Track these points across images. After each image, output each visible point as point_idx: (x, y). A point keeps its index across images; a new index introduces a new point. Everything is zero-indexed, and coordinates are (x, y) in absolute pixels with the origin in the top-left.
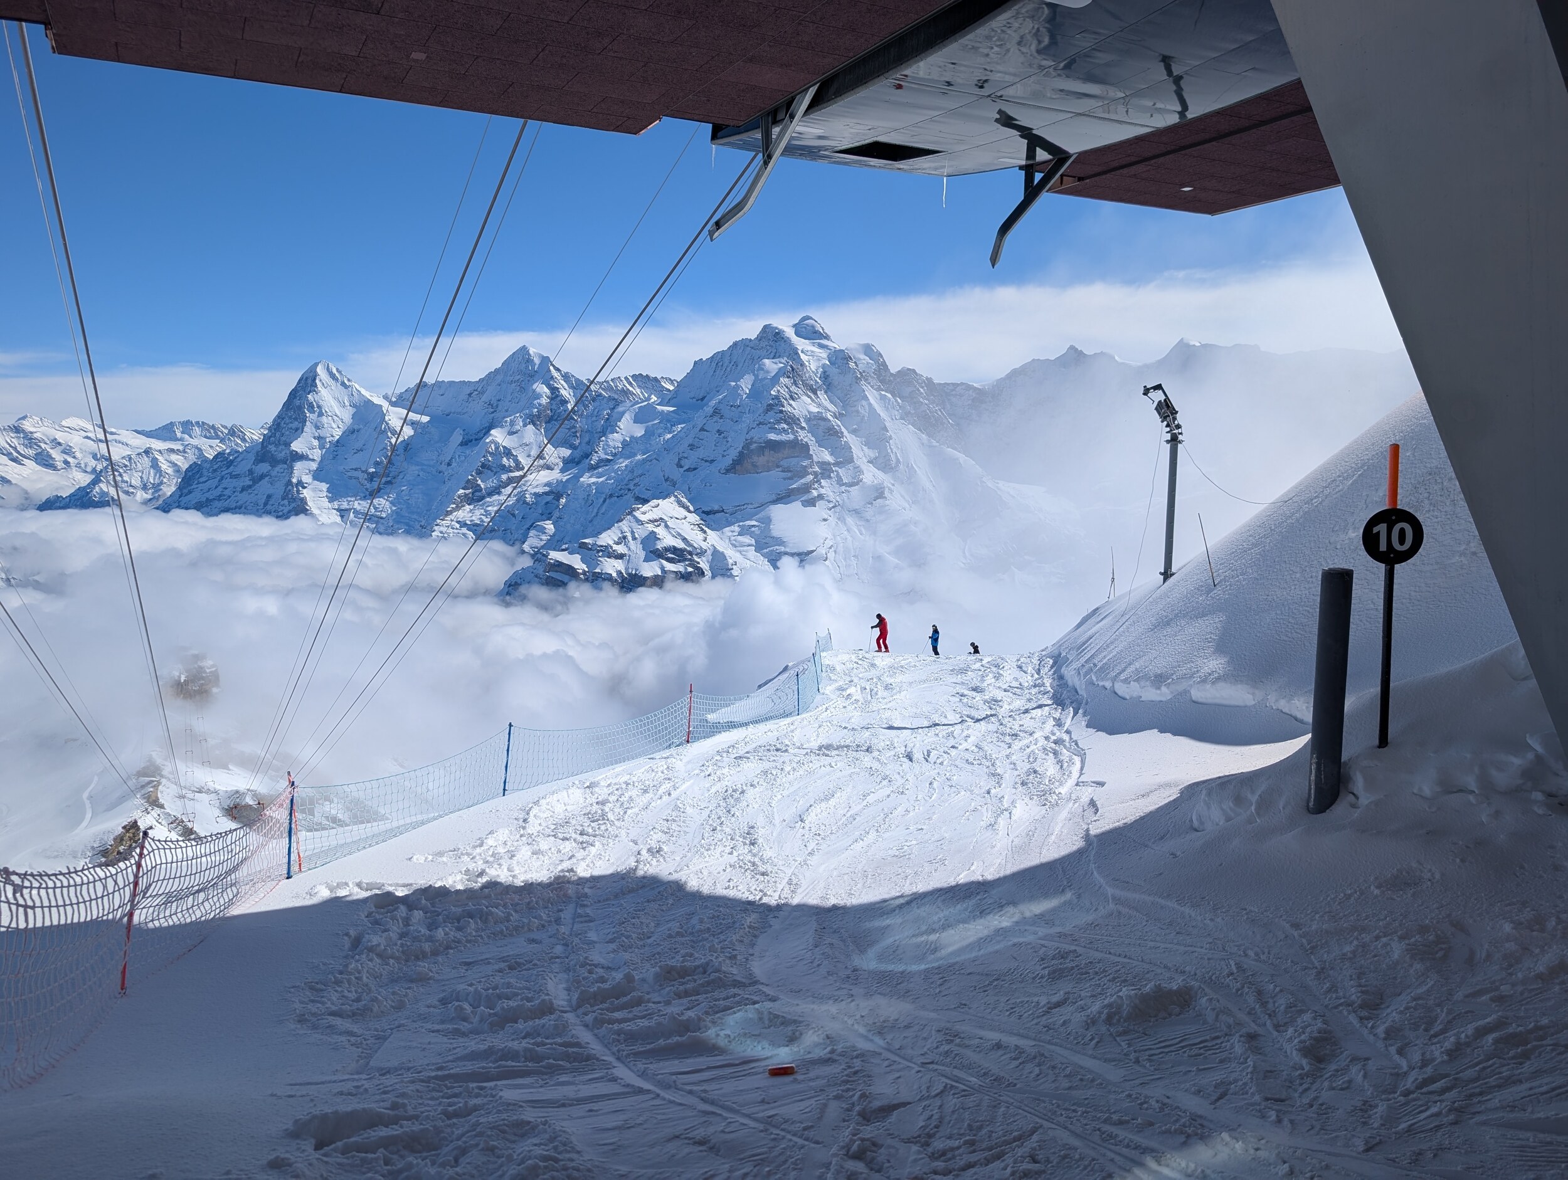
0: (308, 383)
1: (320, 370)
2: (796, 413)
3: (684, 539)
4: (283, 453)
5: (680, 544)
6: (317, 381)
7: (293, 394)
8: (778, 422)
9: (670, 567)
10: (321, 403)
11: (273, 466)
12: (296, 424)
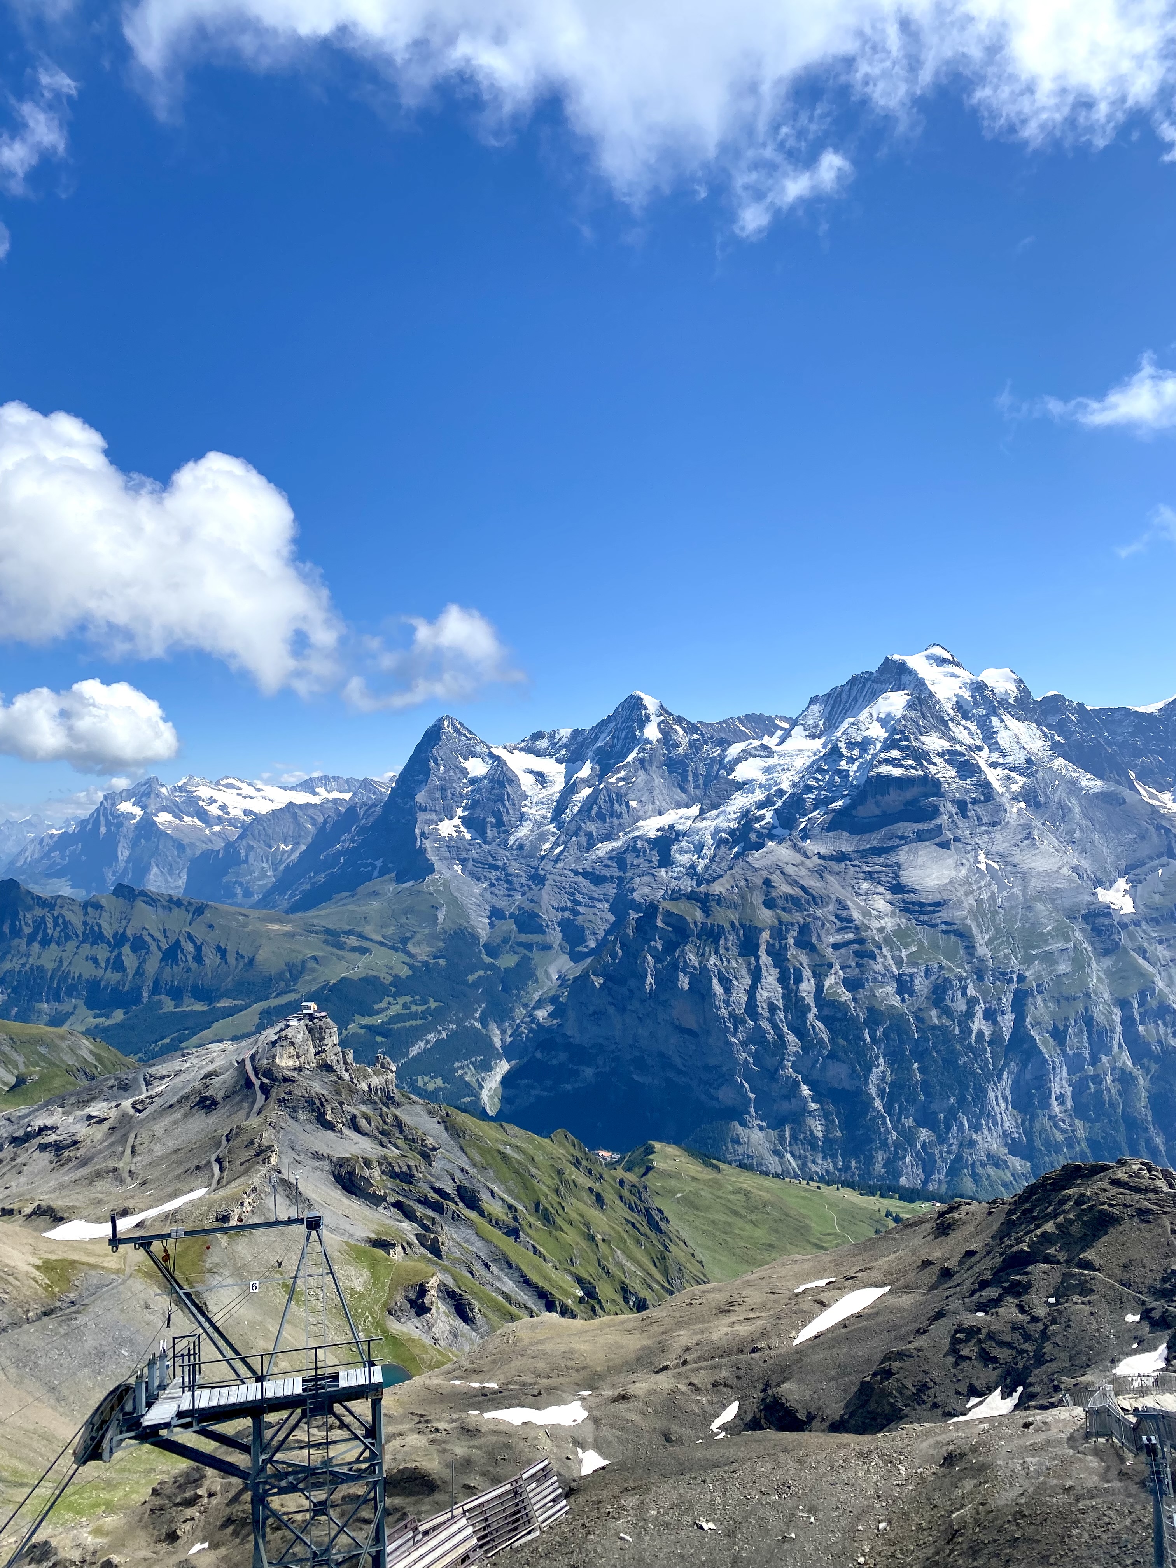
0: (434, 736)
1: (445, 723)
2: (925, 748)
3: (803, 888)
4: (408, 805)
5: (799, 892)
6: (442, 735)
7: (419, 748)
8: (904, 758)
9: (785, 917)
12: (422, 776)
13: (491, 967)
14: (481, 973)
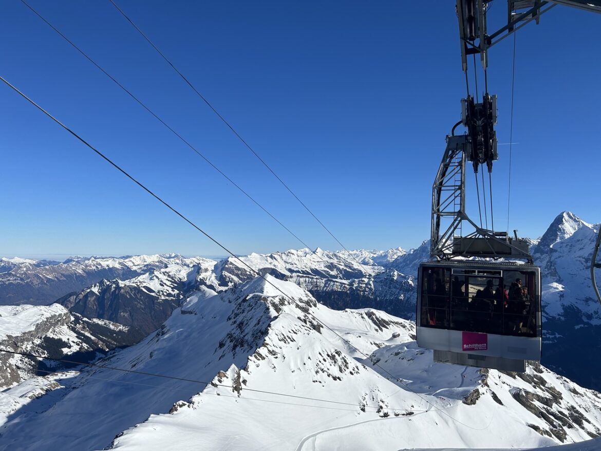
0: (559, 220)
1: (565, 215)
4: (547, 249)
6: (563, 219)
7: (552, 225)
10: (565, 228)
11: (542, 255)
12: (553, 237)
13: (588, 323)
14: (582, 326)
